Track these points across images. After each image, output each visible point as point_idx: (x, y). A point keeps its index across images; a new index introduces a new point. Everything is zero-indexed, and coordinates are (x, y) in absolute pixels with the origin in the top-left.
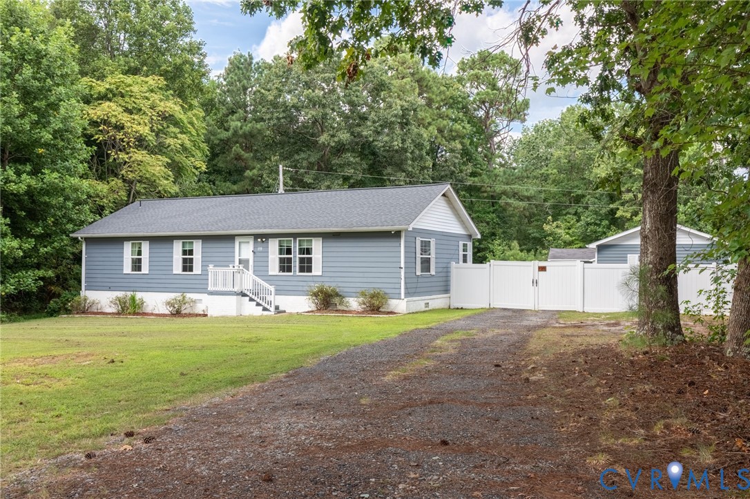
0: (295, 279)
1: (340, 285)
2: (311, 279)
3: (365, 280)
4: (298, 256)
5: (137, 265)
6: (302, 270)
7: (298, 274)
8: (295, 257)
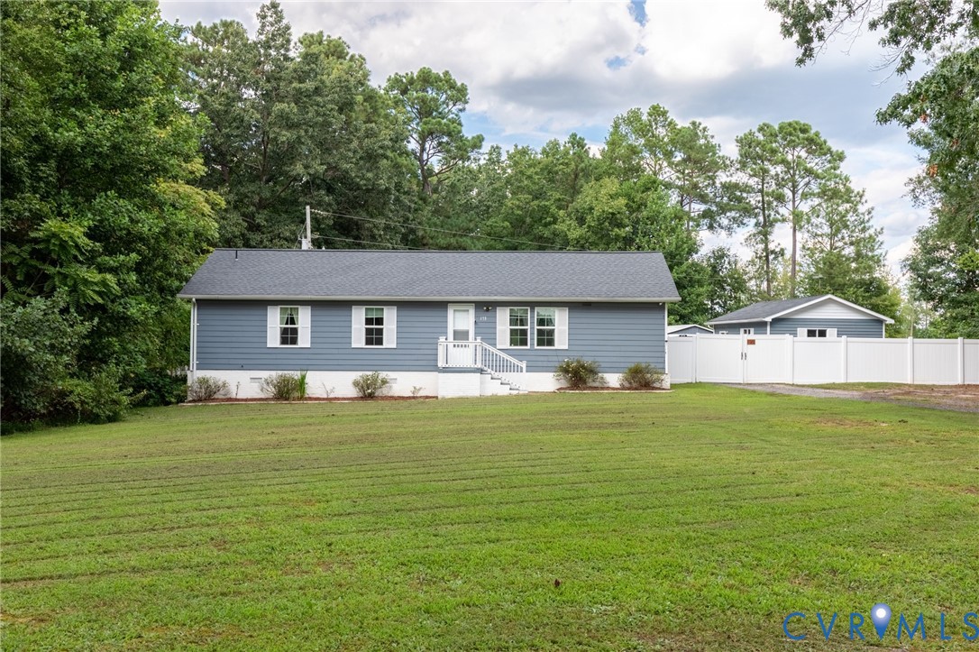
0: (532, 353)
1: (597, 359)
2: (554, 353)
3: (622, 354)
4: (536, 327)
5: (289, 336)
6: (540, 343)
7: (536, 347)
8: (532, 328)
